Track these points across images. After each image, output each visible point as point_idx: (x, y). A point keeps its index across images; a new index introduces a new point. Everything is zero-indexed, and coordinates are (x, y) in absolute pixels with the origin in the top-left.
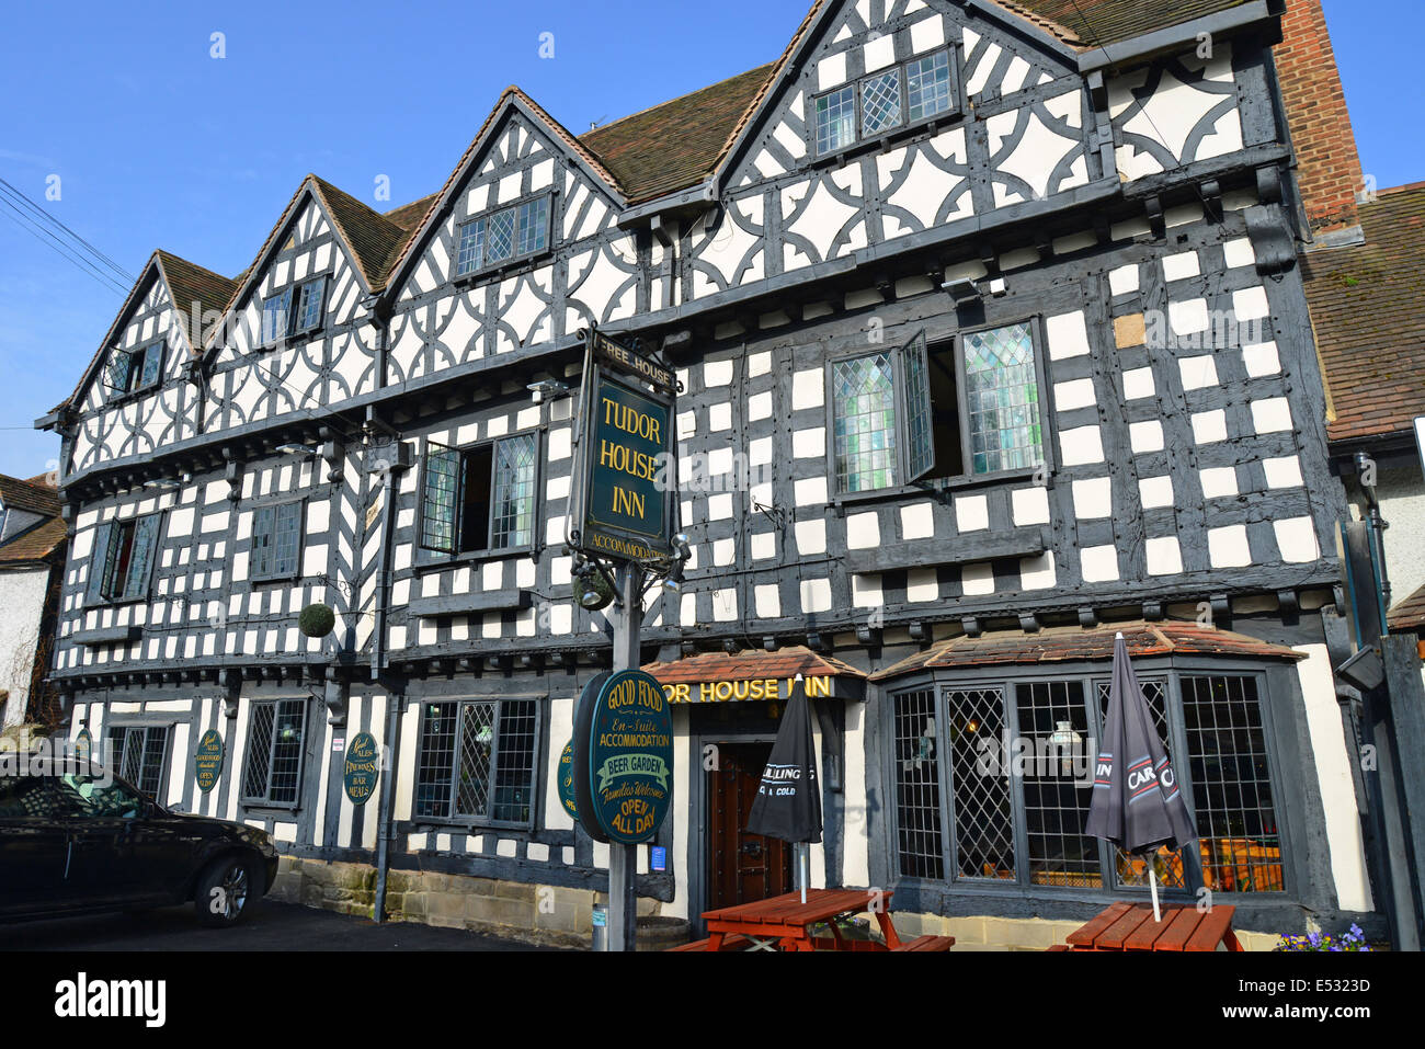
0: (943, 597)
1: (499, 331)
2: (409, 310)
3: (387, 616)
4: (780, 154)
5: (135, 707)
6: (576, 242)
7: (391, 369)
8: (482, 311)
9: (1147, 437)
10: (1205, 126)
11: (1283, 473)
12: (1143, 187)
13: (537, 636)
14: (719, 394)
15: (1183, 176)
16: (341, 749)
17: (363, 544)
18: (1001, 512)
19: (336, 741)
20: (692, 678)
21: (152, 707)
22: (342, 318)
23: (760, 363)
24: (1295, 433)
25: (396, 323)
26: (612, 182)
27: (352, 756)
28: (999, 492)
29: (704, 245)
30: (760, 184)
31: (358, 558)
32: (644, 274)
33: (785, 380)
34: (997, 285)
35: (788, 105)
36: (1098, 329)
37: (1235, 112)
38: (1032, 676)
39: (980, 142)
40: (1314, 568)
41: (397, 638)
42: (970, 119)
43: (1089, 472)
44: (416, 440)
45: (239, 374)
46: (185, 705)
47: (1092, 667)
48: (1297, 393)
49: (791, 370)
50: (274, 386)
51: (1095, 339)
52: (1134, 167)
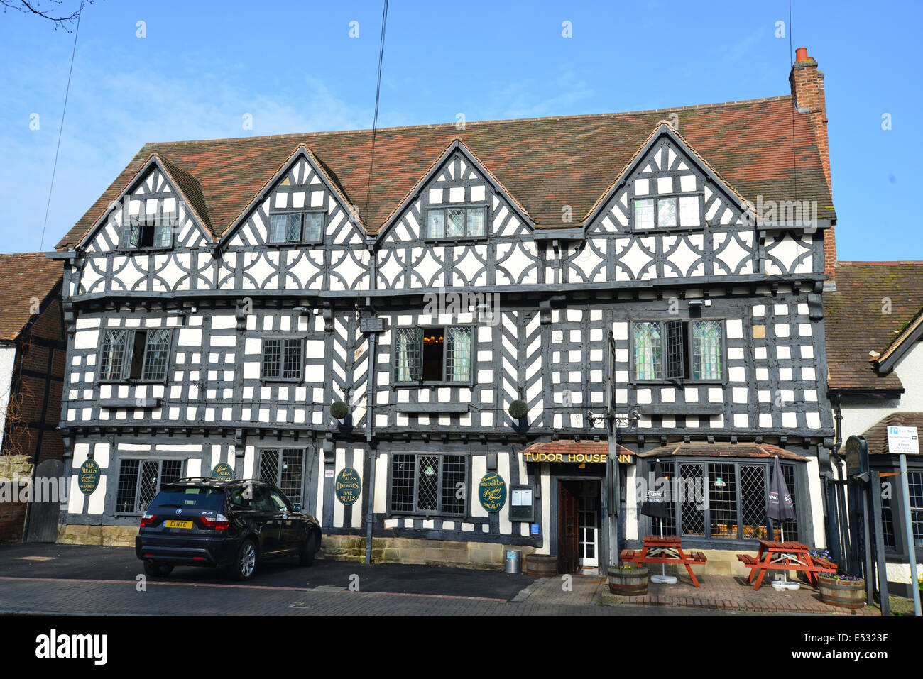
0: (677, 427)
1: (454, 273)
2: (392, 248)
3: (374, 408)
4: (615, 221)
5: (147, 448)
6: (501, 237)
7: (379, 279)
8: (442, 259)
9: (762, 374)
10: (799, 260)
11: (811, 396)
12: (773, 279)
13: (473, 426)
14: (575, 325)
15: (790, 278)
16: (332, 476)
17: (353, 369)
18: (703, 396)
19: (327, 472)
20: (564, 452)
22: (339, 240)
23: (596, 315)
24: (816, 382)
25: (382, 253)
26: (526, 213)
27: (340, 479)
28: (703, 388)
29: (574, 256)
30: (604, 234)
31: (350, 376)
32: (542, 264)
33: (609, 325)
34: (708, 303)
35: (619, 197)
36: (747, 328)
37: (811, 257)
38: (715, 461)
39: (710, 243)
40: (818, 431)
41: (382, 421)
42: (706, 231)
43: (739, 385)
44: (389, 318)
45: (249, 257)
47: (739, 460)
48: (818, 366)
49: (612, 321)
50: (283, 270)
51: (745, 332)
52: (771, 270)
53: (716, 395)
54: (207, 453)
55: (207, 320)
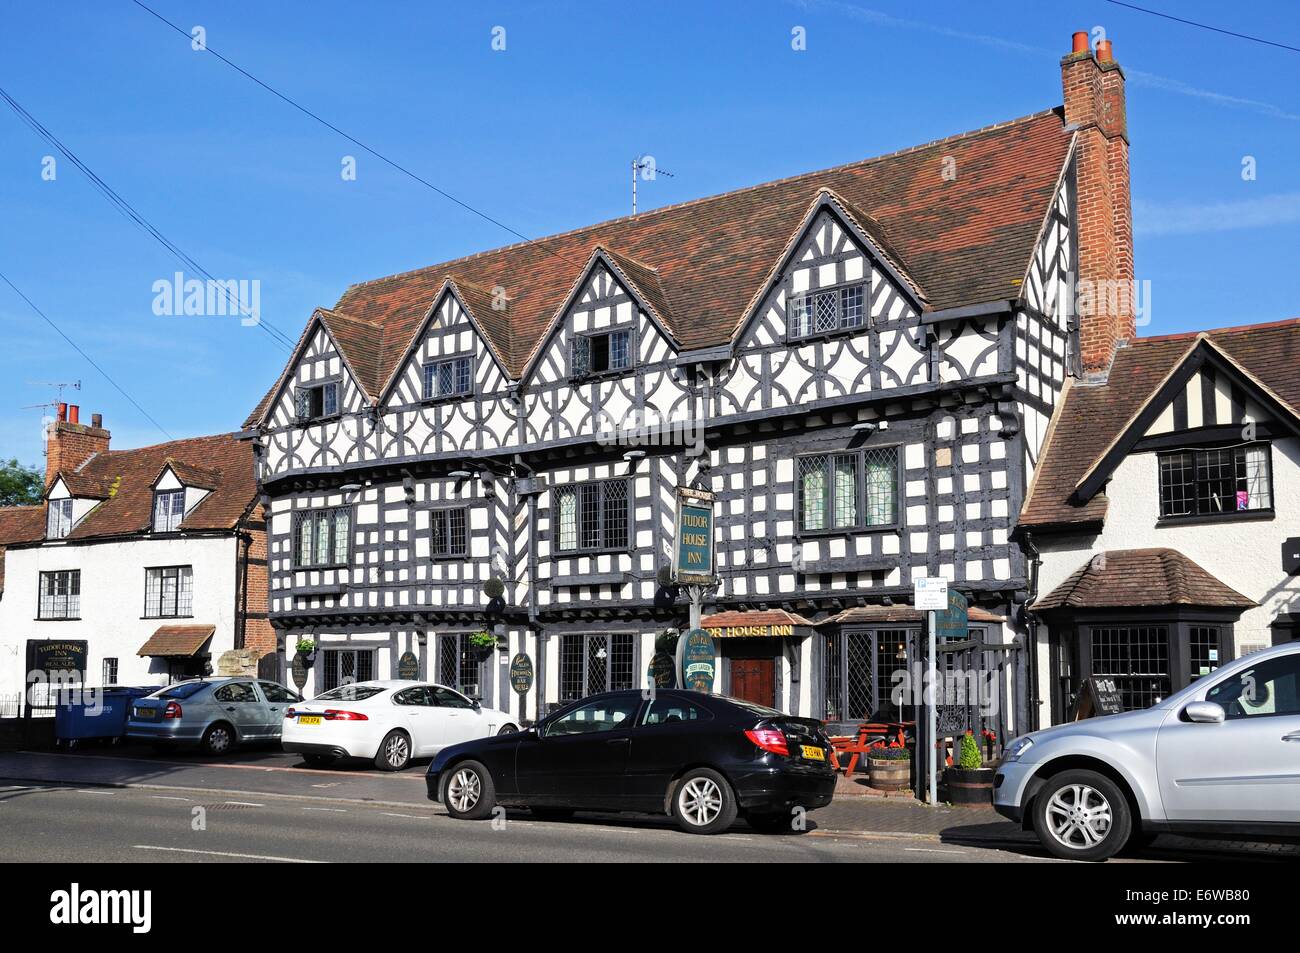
0: (849, 588)
2: (538, 391)
3: (537, 584)
4: (771, 330)
5: (343, 638)
6: (649, 365)
7: (528, 430)
8: (589, 400)
9: (946, 514)
10: (981, 359)
11: (1000, 537)
12: (951, 387)
13: (634, 599)
14: (737, 467)
15: (970, 383)
16: (506, 662)
17: (515, 539)
18: (877, 546)
19: (502, 658)
20: (722, 625)
21: (355, 637)
22: (488, 389)
23: (759, 452)
24: (1008, 518)
25: (529, 399)
26: (671, 332)
27: (514, 667)
28: (876, 536)
29: (727, 381)
30: (759, 349)
31: (512, 548)
32: (692, 395)
33: (773, 464)
34: (883, 425)
35: (776, 299)
36: (930, 455)
37: (996, 351)
38: (884, 628)
39: (876, 346)
40: (1007, 583)
41: (544, 598)
42: (872, 331)
43: (919, 529)
44: (546, 475)
45: (408, 416)
46: (385, 636)
48: (1012, 498)
49: (776, 459)
50: (438, 430)
51: (928, 459)
52: (948, 375)
53: (891, 545)
54: (394, 640)
55: (381, 493)
